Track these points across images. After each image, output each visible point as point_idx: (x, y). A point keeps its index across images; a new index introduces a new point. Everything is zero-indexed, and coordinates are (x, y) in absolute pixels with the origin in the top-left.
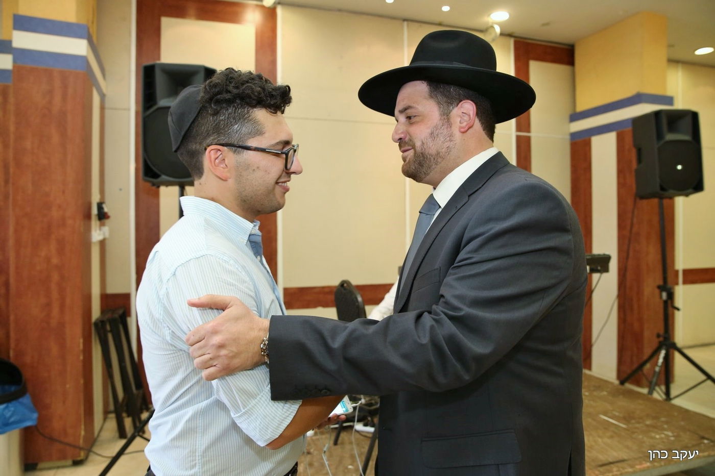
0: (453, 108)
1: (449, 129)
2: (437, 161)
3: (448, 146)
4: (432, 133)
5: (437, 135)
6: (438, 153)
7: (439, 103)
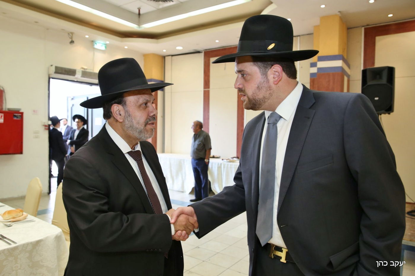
0: (268, 70)
1: (268, 84)
2: (264, 101)
3: (269, 93)
4: (258, 87)
5: (262, 88)
6: (264, 97)
7: (259, 67)
